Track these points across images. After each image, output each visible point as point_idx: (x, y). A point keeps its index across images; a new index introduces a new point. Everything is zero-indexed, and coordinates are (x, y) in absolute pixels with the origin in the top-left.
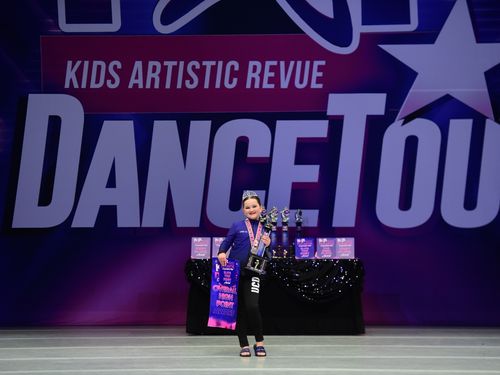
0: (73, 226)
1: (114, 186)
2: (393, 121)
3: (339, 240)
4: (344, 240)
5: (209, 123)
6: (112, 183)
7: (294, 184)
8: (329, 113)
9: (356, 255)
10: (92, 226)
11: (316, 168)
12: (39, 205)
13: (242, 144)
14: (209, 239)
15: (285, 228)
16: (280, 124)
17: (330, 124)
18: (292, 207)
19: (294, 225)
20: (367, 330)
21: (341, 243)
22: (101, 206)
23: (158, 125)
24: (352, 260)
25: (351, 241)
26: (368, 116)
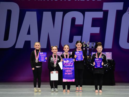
0: (16, 48)
1: (30, 34)
2: (125, 12)
3: (106, 53)
4: (108, 53)
5: (62, 13)
6: (29, 33)
7: (91, 34)
8: (103, 9)
9: (112, 58)
10: (22, 47)
11: (99, 28)
12: (4, 40)
13: (73, 20)
14: (62, 52)
15: (88, 49)
16: (86, 13)
17: (103, 13)
18: (90, 42)
19: (91, 48)
20: (116, 84)
21: (107, 54)
22: (26, 41)
23: (45, 13)
24: (111, 60)
25: (111, 53)
26: (117, 10)
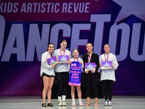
0: (1, 61)
1: (16, 47)
2: (113, 24)
5: (49, 25)
7: (79, 46)
8: (91, 21)
10: (8, 60)
11: (87, 40)
13: (61, 32)
16: (74, 25)
17: (91, 25)
22: (11, 54)
23: (31, 25)
26: (105, 22)
